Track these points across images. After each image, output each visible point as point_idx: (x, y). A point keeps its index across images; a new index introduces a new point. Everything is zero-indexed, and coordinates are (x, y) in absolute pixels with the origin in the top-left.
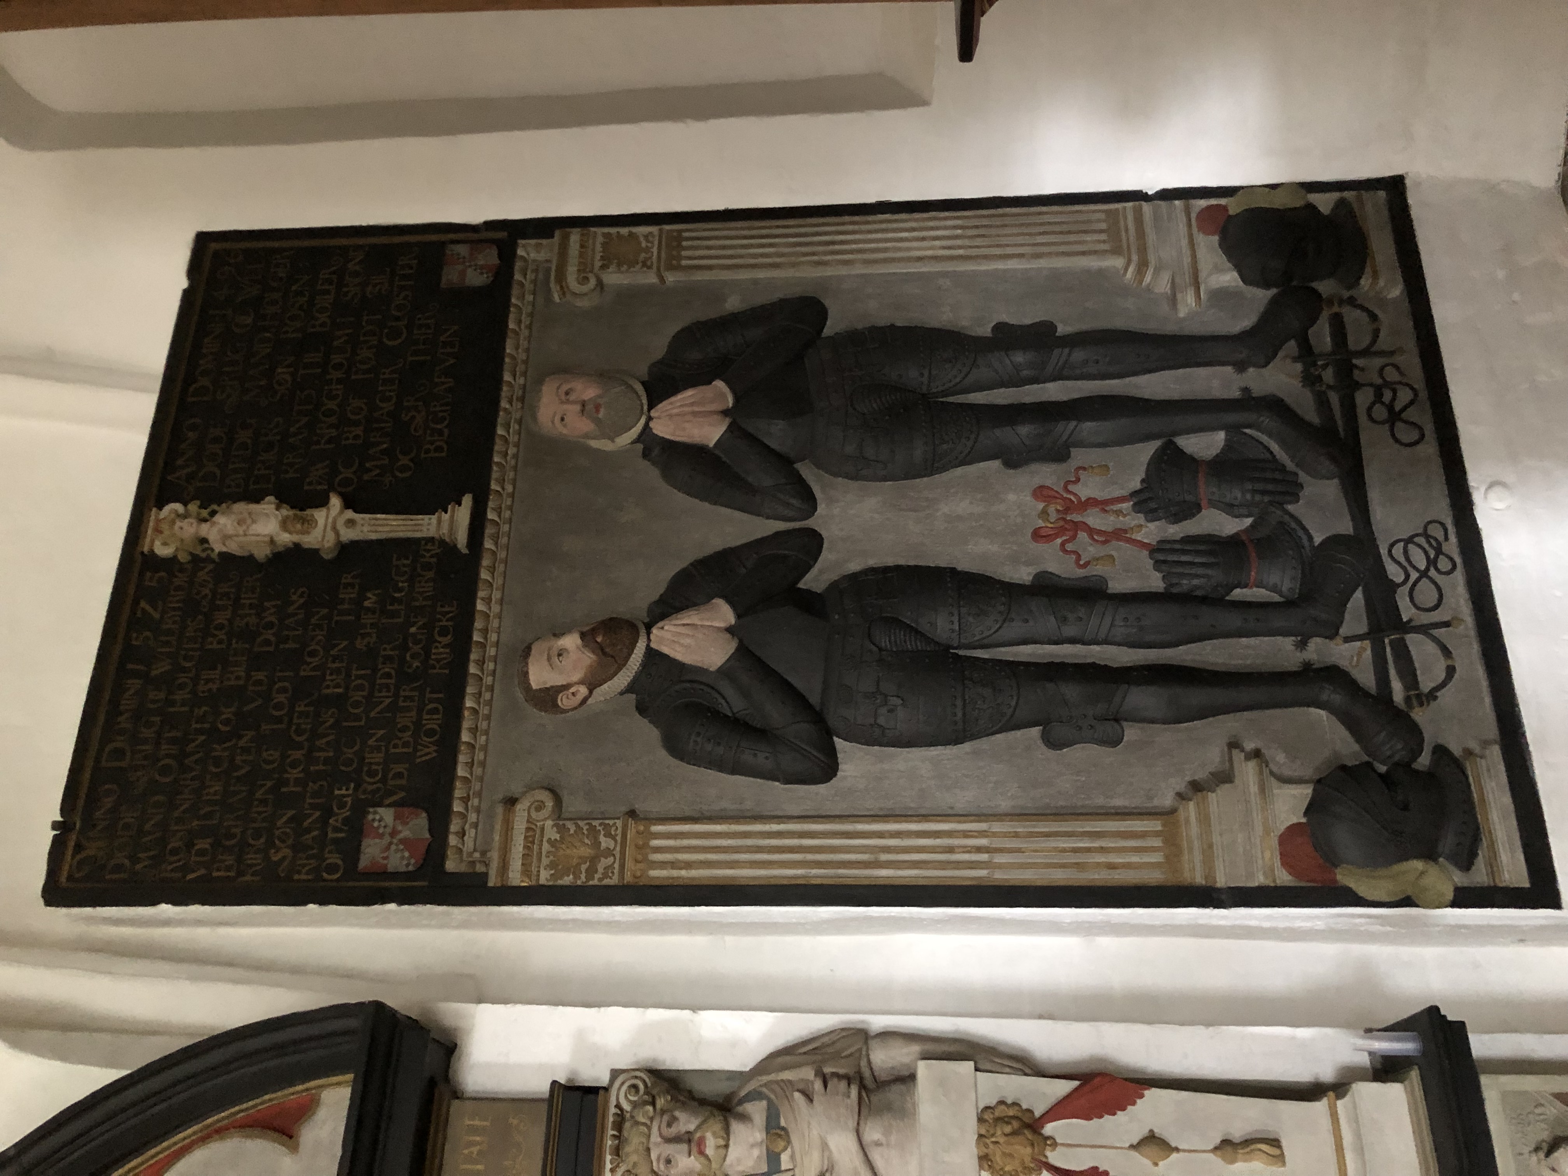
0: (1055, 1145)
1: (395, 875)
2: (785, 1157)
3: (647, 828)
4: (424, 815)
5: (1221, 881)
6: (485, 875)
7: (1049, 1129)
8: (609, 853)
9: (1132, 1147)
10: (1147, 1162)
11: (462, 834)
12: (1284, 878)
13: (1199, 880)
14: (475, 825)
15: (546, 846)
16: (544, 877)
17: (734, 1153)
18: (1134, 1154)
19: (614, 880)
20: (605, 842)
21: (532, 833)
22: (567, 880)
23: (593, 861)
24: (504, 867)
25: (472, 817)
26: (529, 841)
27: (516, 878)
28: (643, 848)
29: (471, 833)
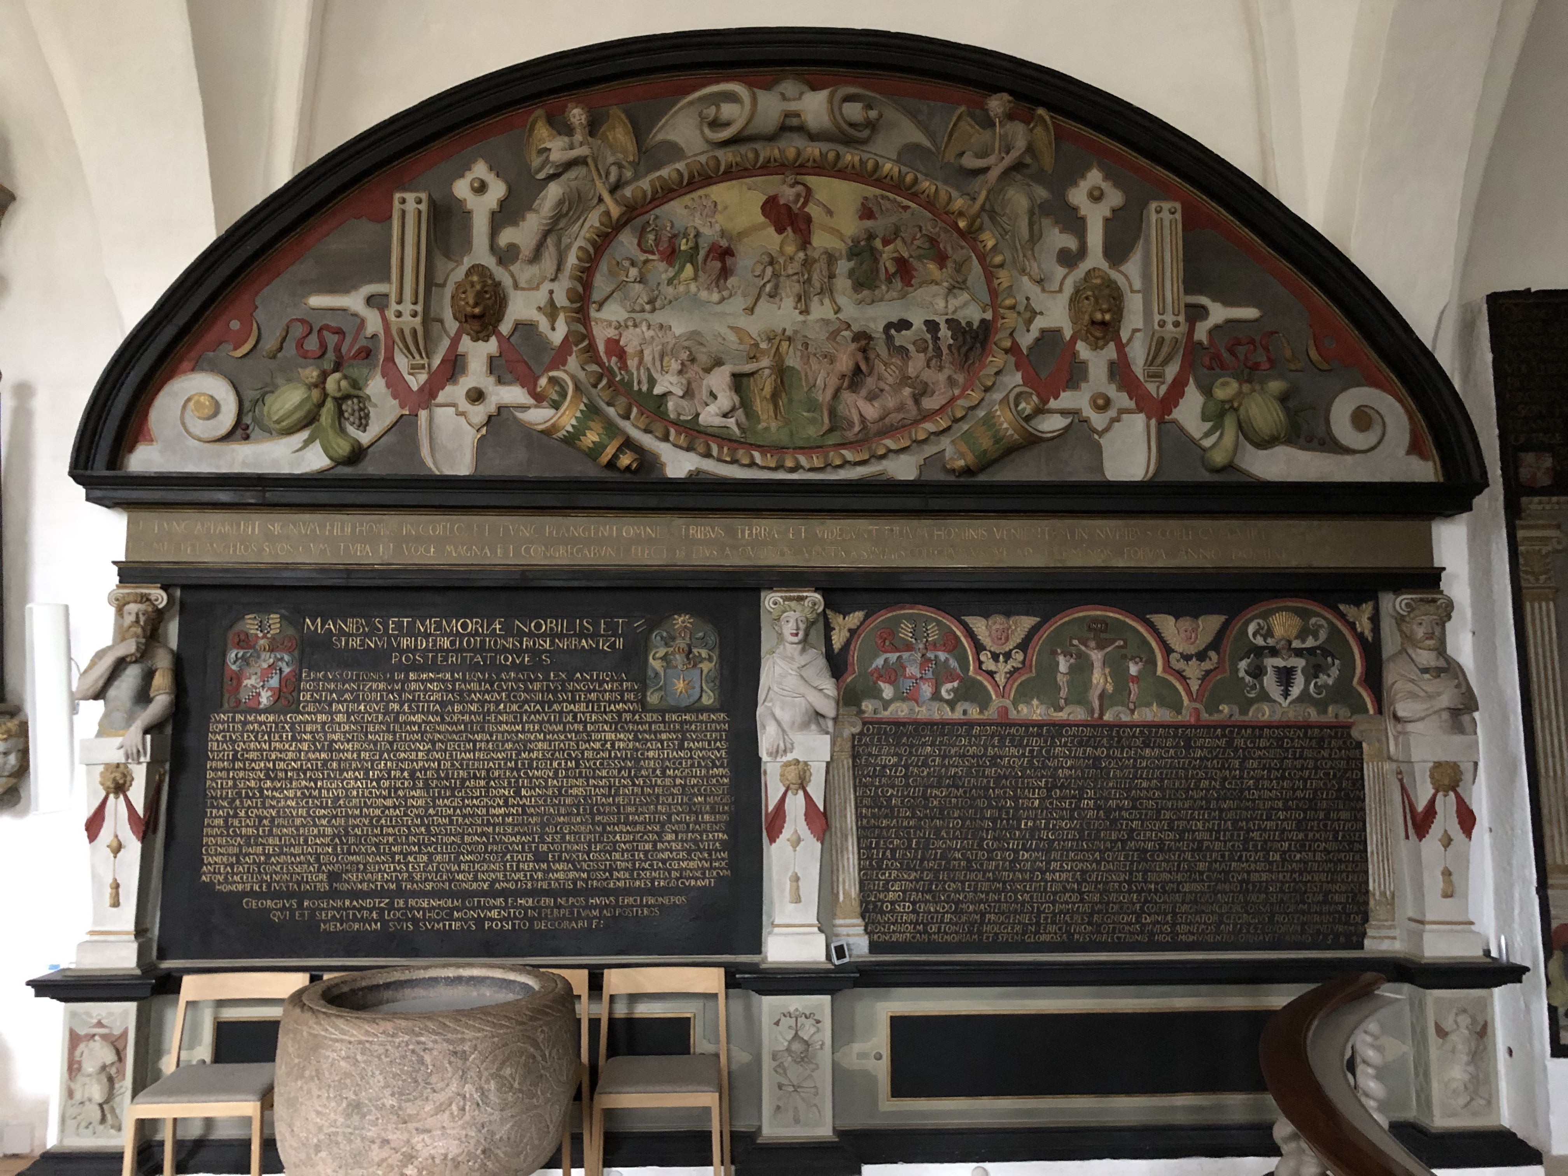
0: (1445, 796)
1: (1517, 473)
2: (1427, 676)
3: (1550, 600)
4: (1549, 483)
5: (1550, 892)
6: (1520, 519)
7: (1452, 794)
8: (1537, 580)
9: (1446, 831)
10: (1440, 836)
11: (1540, 503)
12: (1554, 924)
13: (1550, 881)
14: (1544, 509)
15: (1537, 548)
16: (1521, 548)
17: (1425, 653)
18: (1442, 832)
19: (1524, 584)
20: (1543, 578)
21: (1544, 540)
22: (1521, 561)
23: (1533, 573)
24: (1523, 527)
25: (1548, 507)
26: (1541, 539)
27: (1521, 534)
28: (1540, 599)
29: (1540, 507)
